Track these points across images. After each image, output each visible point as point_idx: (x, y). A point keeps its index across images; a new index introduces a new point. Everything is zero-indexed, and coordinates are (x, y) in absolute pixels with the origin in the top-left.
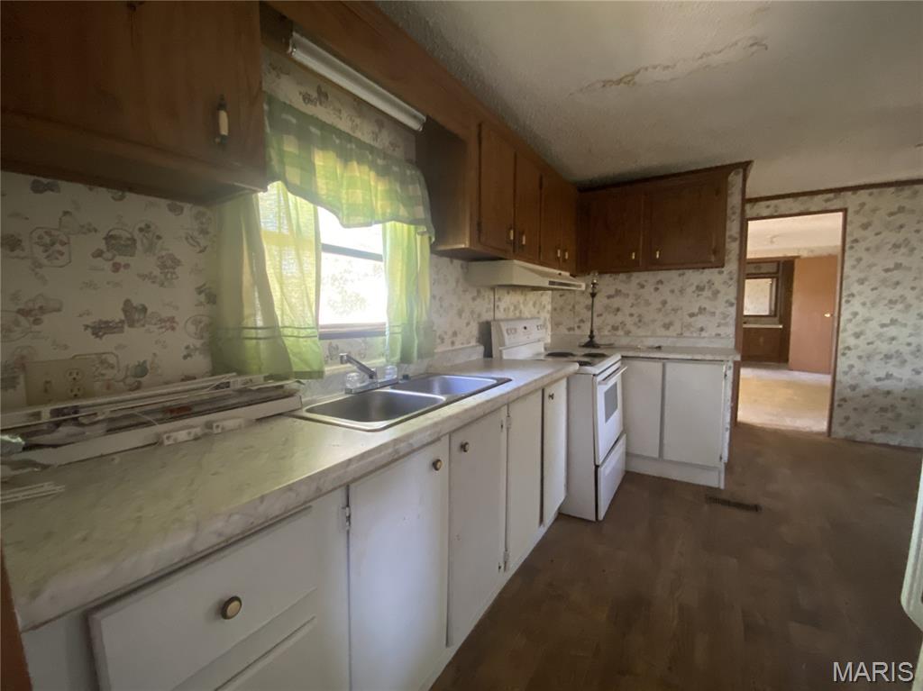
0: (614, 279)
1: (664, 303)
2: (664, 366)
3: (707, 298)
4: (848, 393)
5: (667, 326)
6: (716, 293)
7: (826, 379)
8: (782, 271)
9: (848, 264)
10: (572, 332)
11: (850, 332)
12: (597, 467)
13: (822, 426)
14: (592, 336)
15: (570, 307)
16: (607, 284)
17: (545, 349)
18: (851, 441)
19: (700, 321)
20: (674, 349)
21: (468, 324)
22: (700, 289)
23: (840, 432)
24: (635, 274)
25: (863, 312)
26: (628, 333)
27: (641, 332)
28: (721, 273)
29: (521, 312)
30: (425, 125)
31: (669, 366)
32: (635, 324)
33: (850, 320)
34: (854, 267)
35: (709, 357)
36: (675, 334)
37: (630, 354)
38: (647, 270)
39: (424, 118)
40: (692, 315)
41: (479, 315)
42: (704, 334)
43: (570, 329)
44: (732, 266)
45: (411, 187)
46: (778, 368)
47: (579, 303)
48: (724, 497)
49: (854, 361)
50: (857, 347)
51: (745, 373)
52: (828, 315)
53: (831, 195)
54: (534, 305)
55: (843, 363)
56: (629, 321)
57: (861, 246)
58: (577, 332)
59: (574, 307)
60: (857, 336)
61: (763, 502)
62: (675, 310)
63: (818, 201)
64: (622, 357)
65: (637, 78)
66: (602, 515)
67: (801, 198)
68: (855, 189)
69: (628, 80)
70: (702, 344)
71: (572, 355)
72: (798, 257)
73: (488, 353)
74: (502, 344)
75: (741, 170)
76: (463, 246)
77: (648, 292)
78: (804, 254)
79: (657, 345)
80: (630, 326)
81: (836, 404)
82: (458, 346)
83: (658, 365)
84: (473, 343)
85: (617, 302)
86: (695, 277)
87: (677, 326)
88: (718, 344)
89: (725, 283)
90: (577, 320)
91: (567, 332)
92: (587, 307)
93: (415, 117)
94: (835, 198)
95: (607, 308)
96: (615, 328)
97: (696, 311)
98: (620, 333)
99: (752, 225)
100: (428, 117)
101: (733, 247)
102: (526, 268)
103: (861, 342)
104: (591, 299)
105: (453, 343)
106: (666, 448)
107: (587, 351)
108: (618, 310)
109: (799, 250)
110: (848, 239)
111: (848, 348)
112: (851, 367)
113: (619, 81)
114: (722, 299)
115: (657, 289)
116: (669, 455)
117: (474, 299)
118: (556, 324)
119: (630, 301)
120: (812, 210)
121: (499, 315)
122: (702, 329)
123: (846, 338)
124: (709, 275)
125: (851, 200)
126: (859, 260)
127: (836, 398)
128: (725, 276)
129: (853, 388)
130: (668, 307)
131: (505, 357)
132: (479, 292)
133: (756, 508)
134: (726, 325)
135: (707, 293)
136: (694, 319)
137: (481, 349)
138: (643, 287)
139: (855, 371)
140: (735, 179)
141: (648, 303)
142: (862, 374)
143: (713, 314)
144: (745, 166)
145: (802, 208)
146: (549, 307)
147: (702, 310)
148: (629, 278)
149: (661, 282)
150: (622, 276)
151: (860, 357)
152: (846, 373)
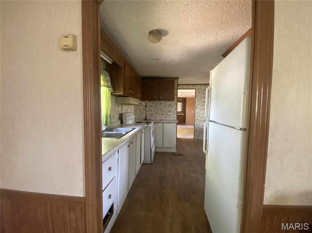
0: (150, 102)
1: (162, 109)
2: (163, 124)
3: (171, 108)
4: (197, 129)
5: (163, 115)
6: (172, 107)
7: (193, 127)
8: (184, 100)
9: (196, 100)
10: (140, 116)
11: (197, 116)
12: (151, 149)
13: (193, 137)
14: (146, 117)
15: (139, 109)
16: (149, 103)
17: (135, 121)
18: (198, 140)
19: (170, 113)
20: (164, 120)
21: (117, 114)
22: (169, 106)
23: (196, 138)
24: (155, 101)
25: (199, 111)
26: (154, 116)
27: (157, 116)
28: (173, 102)
29: (128, 111)
30: (112, 63)
31: (164, 124)
32: (155, 114)
33: (197, 113)
34: (197, 101)
35: (172, 122)
36: (164, 117)
37: (155, 122)
38: (158, 100)
39: (113, 61)
40: (168, 112)
41: (119, 112)
42: (170, 117)
43: (139, 116)
44: (175, 101)
45: (107, 77)
46: (184, 125)
47: (141, 108)
48: (177, 154)
49: (198, 122)
50: (198, 119)
51: (178, 126)
52: (193, 112)
53: (193, 86)
54: (130, 109)
55: (196, 123)
56: (154, 113)
57: (199, 97)
58: (141, 116)
59: (140, 109)
60: (198, 116)
61: (184, 154)
62: (164, 111)
63: (191, 87)
64: (154, 122)
65: (160, 60)
66: (152, 162)
67: (188, 86)
68: (197, 85)
69: (158, 60)
70: (170, 119)
71: (142, 122)
72: (187, 98)
73: (122, 122)
74: (126, 119)
75: (177, 79)
76: (121, 94)
77: (158, 106)
78: (188, 97)
79: (161, 119)
80: (154, 115)
81: (195, 132)
82: (114, 121)
83: (162, 124)
84: (118, 120)
85: (151, 108)
86: (168, 103)
87: (165, 114)
88: (173, 119)
89: (174, 105)
90: (141, 113)
91: (138, 116)
92: (144, 110)
93: (110, 61)
94: (194, 86)
95: (149, 110)
96: (151, 115)
97: (168, 111)
98: (152, 116)
99: (178, 90)
100: (114, 61)
101: (175, 96)
102: (134, 100)
103: (199, 118)
104: (145, 107)
105: (113, 120)
106: (164, 144)
107: (146, 121)
108: (151, 110)
109: (187, 96)
110: (196, 96)
111: (197, 119)
112: (197, 123)
113: (156, 60)
114: (174, 108)
115: (160, 105)
116: (164, 146)
117: (118, 107)
118: (135, 114)
119: (154, 108)
120: (190, 88)
121: (123, 112)
122: (170, 115)
123: (196, 117)
124: (171, 102)
125: (196, 87)
126: (198, 100)
127: (195, 130)
128: (174, 103)
129: (198, 128)
130: (163, 110)
131: (127, 123)
132: (119, 105)
133: (182, 155)
134: (174, 114)
135: (171, 107)
136: (168, 113)
137: (120, 121)
138: (157, 105)
139: (198, 124)
140: (176, 81)
141: (158, 109)
142: (199, 125)
143: (172, 112)
144: (178, 78)
145: (188, 88)
146: (133, 109)
147: (170, 111)
148: (153, 102)
149: (161, 104)
150: (152, 102)
151: (199, 121)
152: (196, 125)
